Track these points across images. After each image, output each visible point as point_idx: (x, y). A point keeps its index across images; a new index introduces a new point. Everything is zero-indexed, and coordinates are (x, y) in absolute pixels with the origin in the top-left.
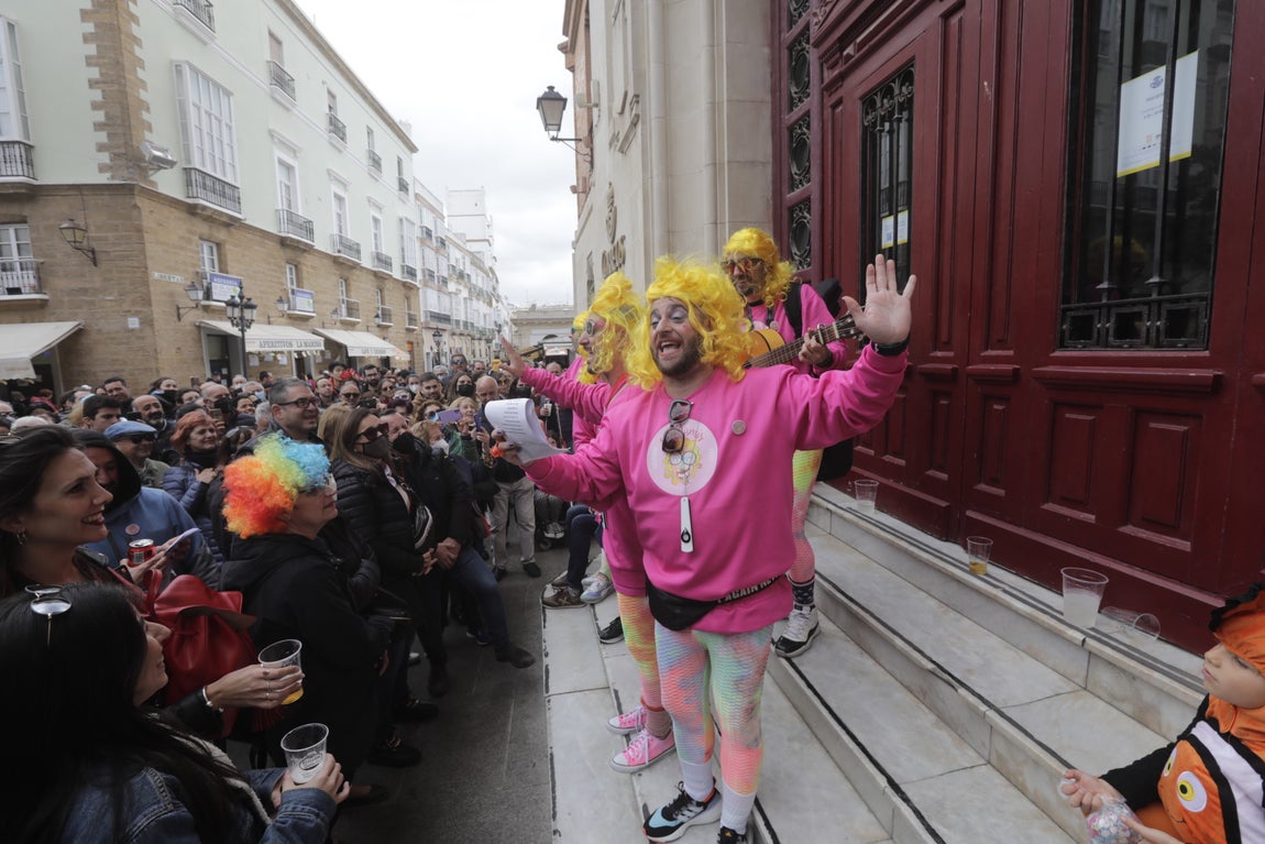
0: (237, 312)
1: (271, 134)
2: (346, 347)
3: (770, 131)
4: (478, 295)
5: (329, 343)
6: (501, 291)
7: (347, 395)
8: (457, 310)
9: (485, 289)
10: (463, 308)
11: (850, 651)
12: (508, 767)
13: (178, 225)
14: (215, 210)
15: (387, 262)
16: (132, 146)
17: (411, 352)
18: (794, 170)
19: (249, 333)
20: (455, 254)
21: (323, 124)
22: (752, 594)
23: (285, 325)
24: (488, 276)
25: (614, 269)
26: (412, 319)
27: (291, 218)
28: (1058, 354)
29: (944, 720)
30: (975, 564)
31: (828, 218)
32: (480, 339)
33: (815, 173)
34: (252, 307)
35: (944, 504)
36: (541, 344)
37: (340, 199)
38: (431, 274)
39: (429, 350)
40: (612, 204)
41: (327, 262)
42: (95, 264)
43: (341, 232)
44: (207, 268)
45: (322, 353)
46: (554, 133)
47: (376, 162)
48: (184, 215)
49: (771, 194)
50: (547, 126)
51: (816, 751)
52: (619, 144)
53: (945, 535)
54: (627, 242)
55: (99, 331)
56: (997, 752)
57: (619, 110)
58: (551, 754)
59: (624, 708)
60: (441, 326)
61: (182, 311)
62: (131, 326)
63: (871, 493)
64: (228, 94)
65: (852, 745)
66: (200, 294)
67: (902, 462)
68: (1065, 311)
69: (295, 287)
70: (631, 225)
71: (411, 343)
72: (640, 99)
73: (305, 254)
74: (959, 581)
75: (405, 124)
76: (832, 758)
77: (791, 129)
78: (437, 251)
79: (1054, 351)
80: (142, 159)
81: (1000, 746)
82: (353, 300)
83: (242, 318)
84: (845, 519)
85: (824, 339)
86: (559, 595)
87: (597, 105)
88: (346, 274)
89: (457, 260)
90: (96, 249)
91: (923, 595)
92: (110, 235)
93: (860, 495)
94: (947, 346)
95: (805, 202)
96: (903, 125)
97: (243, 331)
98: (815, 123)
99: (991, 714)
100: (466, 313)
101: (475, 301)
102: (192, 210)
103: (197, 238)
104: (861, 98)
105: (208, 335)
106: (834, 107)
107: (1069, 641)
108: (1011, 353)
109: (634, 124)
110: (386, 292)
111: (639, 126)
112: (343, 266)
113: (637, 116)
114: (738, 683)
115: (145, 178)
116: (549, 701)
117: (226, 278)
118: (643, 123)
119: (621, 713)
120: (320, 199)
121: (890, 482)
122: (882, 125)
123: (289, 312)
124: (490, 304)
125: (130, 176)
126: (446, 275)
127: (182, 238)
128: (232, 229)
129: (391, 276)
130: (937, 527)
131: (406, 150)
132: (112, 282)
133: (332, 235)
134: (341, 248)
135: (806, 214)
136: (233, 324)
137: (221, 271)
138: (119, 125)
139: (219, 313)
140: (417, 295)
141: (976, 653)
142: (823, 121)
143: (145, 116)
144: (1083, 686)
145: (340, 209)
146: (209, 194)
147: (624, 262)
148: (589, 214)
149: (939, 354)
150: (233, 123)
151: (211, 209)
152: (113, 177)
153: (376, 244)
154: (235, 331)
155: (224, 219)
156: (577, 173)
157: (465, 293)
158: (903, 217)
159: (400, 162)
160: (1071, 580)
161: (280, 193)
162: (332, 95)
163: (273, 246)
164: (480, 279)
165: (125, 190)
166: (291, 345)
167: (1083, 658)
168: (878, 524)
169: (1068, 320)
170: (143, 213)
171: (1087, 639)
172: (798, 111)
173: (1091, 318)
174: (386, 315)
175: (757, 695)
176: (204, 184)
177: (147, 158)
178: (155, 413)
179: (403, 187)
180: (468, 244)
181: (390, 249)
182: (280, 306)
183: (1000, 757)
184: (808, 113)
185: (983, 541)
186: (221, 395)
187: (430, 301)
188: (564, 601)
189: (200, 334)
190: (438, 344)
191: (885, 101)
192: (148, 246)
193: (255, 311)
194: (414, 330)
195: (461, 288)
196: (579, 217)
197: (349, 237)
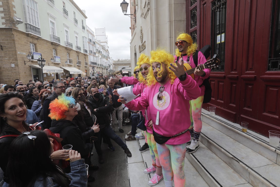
0: (40, 62)
1: (48, 14)
2: (69, 71)
3: (185, 12)
4: (104, 57)
5: (65, 71)
6: (110, 56)
7: (72, 84)
8: (98, 61)
9: (106, 55)
10: (100, 61)
11: (209, 152)
12: (118, 182)
13: (24, 39)
14: (34, 35)
15: (79, 48)
16: (11, 17)
17: (86, 73)
18: (192, 22)
19: (44, 68)
20: (98, 46)
21: (62, 11)
22: (180, 135)
23: (53, 66)
24: (107, 52)
25: (142, 50)
26: (86, 64)
27: (54, 37)
28: (268, 72)
29: (236, 171)
30: (244, 129)
31: (202, 35)
32: (105, 69)
33: (198, 23)
34: (45, 61)
35: (234, 113)
36: (121, 70)
37: (67, 31)
38: (91, 52)
39: (91, 72)
40: (142, 32)
41: (64, 49)
42: (2, 50)
43: (67, 40)
44: (32, 51)
45: (63, 73)
46: (125, 13)
47: (76, 21)
48: (26, 36)
49: (185, 29)
50: (123, 11)
51: (200, 179)
52: (144, 16)
53: (235, 122)
54: (146, 43)
55: (4, 68)
56: (251, 179)
57: (144, 7)
58: (129, 179)
59: (148, 167)
60: (94, 65)
61: (26, 62)
62: (12, 66)
63: (214, 110)
64: (36, 3)
65: (211, 177)
66: (31, 58)
67: (223, 102)
68: (270, 60)
69: (55, 56)
70: (147, 38)
71: (86, 70)
72: (150, 4)
73: (58, 47)
74: (239, 134)
75: (83, 11)
76: (205, 180)
77: (191, 11)
78: (93, 45)
79: (266, 71)
80: (14, 21)
81: (252, 178)
82: (71, 59)
83: (42, 64)
84: (206, 117)
85: (201, 68)
86: (129, 137)
87: (137, 5)
88: (69, 52)
89: (98, 48)
90: (2, 46)
91: (229, 137)
92: (6, 42)
93: (211, 110)
94: (235, 70)
95: (195, 31)
96: (224, 9)
97: (42, 67)
98: (198, 9)
99: (249, 169)
100: (101, 62)
101: (103, 59)
102: (28, 35)
103: (29, 42)
104: (211, 2)
105: (33, 69)
106: (204, 4)
107: (271, 150)
108: (254, 72)
109: (148, 11)
110: (79, 57)
111: (150, 11)
112: (68, 50)
113: (149, 8)
114: (177, 159)
115: (15, 26)
116: (128, 165)
117: (37, 53)
118: (150, 10)
119: (147, 168)
120: (61, 32)
121: (219, 107)
122: (217, 10)
123: (54, 62)
124: (107, 59)
125: (11, 26)
126: (95, 52)
127: (25, 42)
128: (38, 40)
129: (81, 52)
130: (233, 119)
131: (84, 18)
132: (7, 55)
133: (65, 42)
134: (67, 45)
135: (195, 34)
136: (39, 66)
137: (36, 51)
138: (7, 12)
139: (36, 63)
140: (88, 57)
141: (244, 153)
142: (200, 9)
143: (14, 9)
144: (276, 163)
145: (67, 34)
146: (32, 31)
147: (145, 48)
148: (135, 35)
149: (233, 72)
150: (38, 11)
151: (33, 35)
152: (6, 26)
153: (77, 44)
154: (40, 67)
155: (37, 37)
156: (131, 24)
157: (100, 57)
158: (223, 35)
159: (82, 21)
160: (271, 134)
161: (51, 30)
162: (64, 3)
163: (49, 44)
164: (104, 53)
165: (10, 30)
166: (55, 71)
167: (276, 155)
168: (216, 118)
169: (271, 63)
170: (15, 36)
171: (277, 150)
172: (193, 6)
173: (277, 62)
174: (79, 63)
175: (183, 163)
176: (31, 28)
177: (15, 21)
178: (23, 90)
179: (84, 28)
180: (101, 43)
181: (80, 45)
182: (52, 61)
183: (252, 181)
184: (196, 7)
185: (246, 123)
186: (39, 85)
187: (91, 59)
188: (130, 139)
189: (31, 68)
190: (93, 70)
191: (218, 3)
192: (16, 45)
193: (45, 62)
194: (87, 67)
195: (99, 55)
196: (132, 36)
197: (69, 42)
